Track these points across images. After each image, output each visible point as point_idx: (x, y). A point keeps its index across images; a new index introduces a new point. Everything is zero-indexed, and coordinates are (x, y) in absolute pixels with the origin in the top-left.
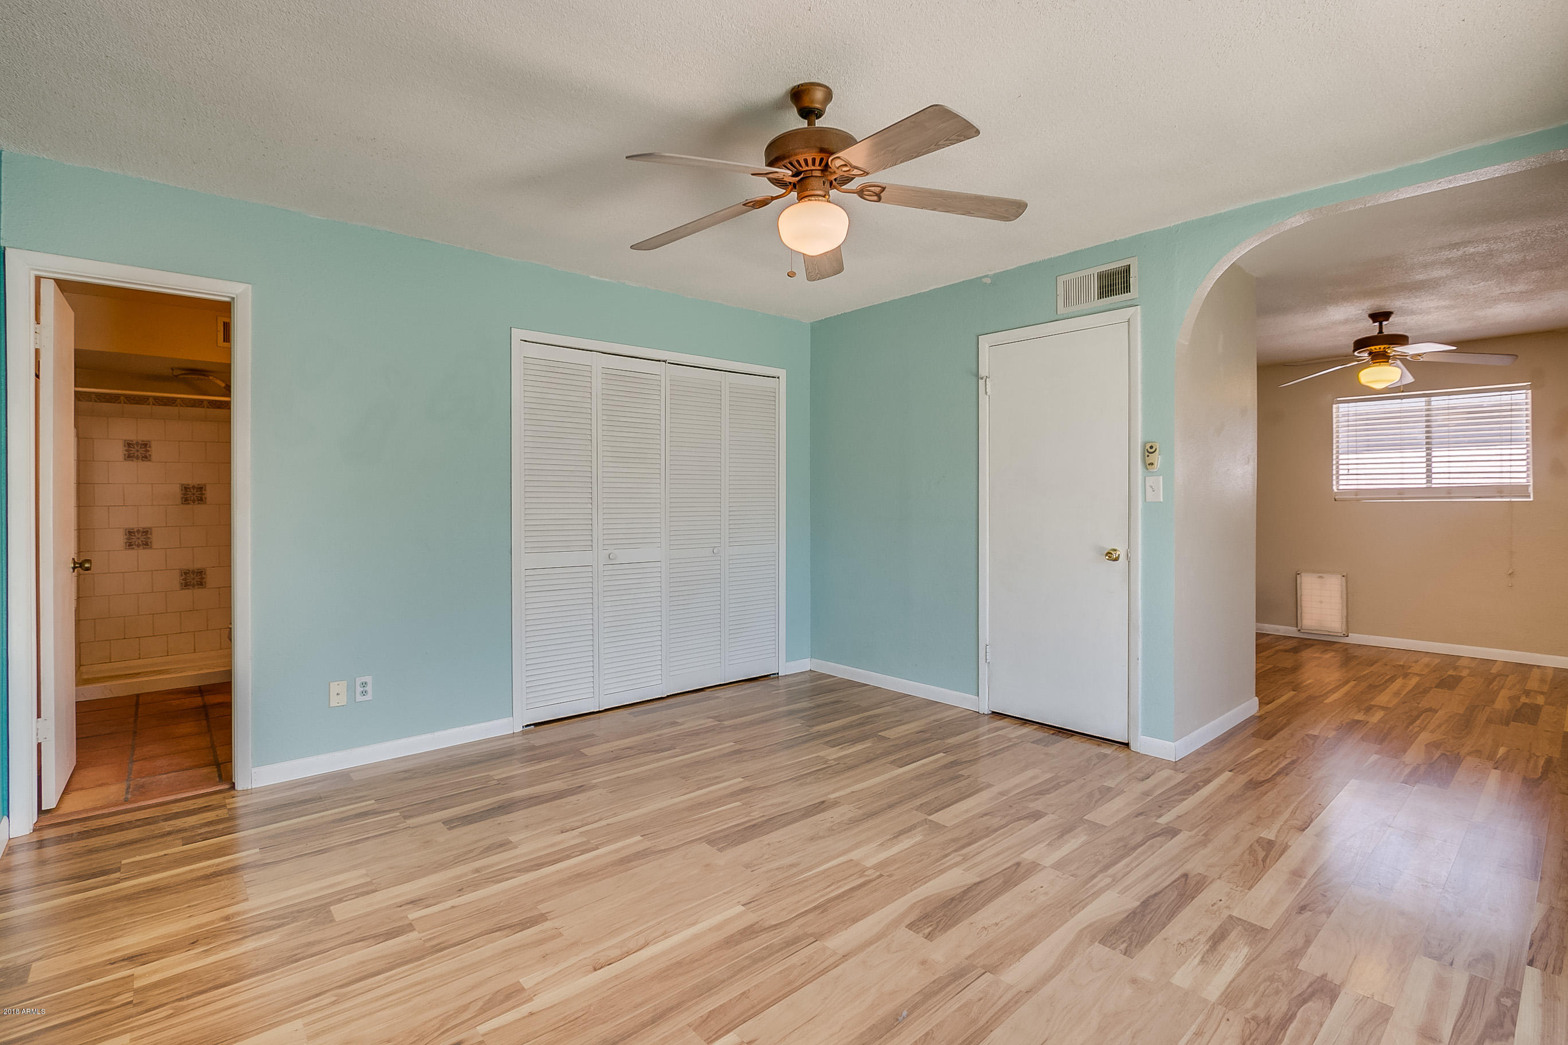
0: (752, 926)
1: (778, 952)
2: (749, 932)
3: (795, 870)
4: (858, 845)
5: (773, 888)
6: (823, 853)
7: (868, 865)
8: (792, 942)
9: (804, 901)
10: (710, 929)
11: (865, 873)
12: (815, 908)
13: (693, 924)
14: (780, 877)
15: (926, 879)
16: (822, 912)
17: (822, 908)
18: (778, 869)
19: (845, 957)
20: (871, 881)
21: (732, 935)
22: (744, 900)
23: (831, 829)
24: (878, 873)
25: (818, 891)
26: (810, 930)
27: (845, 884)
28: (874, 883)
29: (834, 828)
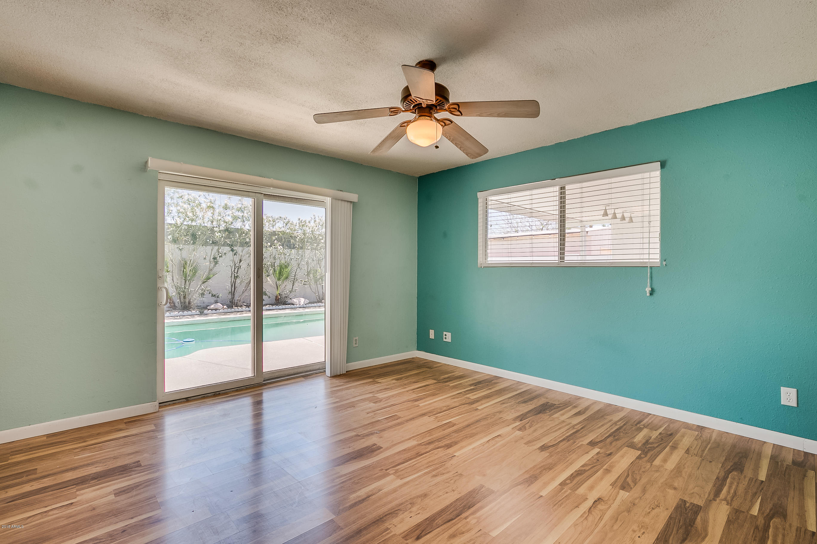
0: (448, 448)
1: (436, 440)
2: (449, 446)
3: (434, 473)
4: (395, 491)
5: (443, 463)
6: (417, 484)
7: (392, 476)
8: (430, 443)
9: (426, 458)
10: (465, 447)
11: (395, 471)
12: (422, 455)
13: (473, 449)
14: (441, 469)
15: (362, 468)
16: (419, 453)
17: (418, 455)
18: (444, 474)
19: (410, 439)
20: (393, 467)
21: (455, 445)
22: (455, 458)
23: (413, 504)
24: (387, 471)
25: (420, 462)
26: (424, 447)
27: (406, 466)
28: (391, 466)
29: (410, 506)
